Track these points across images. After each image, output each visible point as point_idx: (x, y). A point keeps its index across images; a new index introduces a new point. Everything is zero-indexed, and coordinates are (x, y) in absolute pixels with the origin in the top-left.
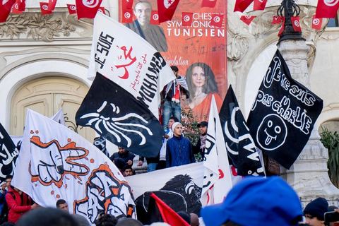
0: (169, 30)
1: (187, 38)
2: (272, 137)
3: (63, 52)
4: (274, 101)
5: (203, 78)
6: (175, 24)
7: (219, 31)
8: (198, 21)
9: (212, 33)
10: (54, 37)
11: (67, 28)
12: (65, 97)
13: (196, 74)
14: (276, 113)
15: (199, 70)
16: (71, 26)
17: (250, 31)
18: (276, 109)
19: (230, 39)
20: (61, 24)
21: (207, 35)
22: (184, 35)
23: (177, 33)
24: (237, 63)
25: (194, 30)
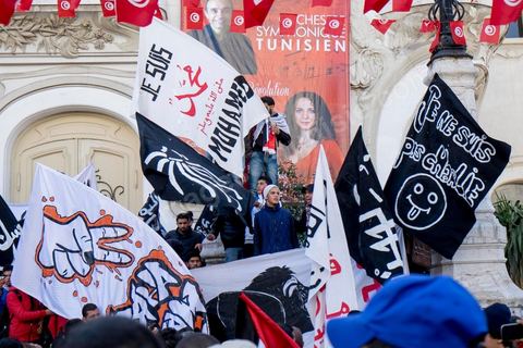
0: (260, 40)
1: (287, 54)
2: (420, 209)
3: (95, 75)
4: (426, 154)
6: (269, 32)
7: (337, 42)
8: (305, 26)
9: (326, 45)
10: (80, 50)
11: (100, 37)
12: (97, 145)
13: (301, 110)
14: (428, 172)
15: (305, 104)
16: (107, 34)
17: (386, 45)
18: (430, 166)
19: (354, 56)
20: (90, 31)
21: (318, 49)
22: (283, 48)
23: (272, 46)
24: (365, 93)
25: (298, 41)
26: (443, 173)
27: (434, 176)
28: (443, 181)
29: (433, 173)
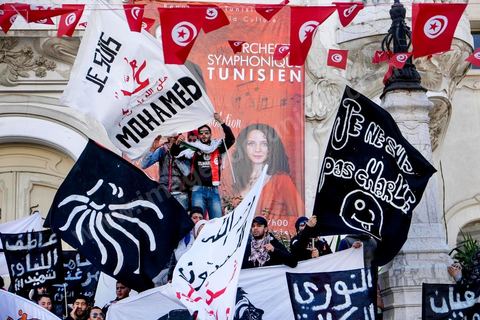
0: (211, 69)
1: (240, 84)
3: (35, 104)
4: (356, 170)
5: (265, 149)
6: (221, 61)
7: (292, 72)
8: (259, 55)
9: (280, 75)
10: (20, 78)
11: (41, 64)
12: (36, 178)
13: (252, 143)
14: (362, 188)
15: (258, 136)
16: (49, 61)
17: (344, 76)
18: (362, 182)
19: (310, 86)
20: (31, 57)
21: (272, 79)
22: (235, 78)
23: (224, 76)
24: (320, 125)
25: (251, 70)
26: (376, 187)
29: (367, 188)
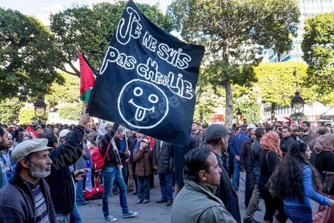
2: (145, 109)
4: (137, 64)
14: (143, 78)
18: (144, 74)
26: (156, 76)
27: (149, 81)
28: (159, 83)
29: (148, 79)
